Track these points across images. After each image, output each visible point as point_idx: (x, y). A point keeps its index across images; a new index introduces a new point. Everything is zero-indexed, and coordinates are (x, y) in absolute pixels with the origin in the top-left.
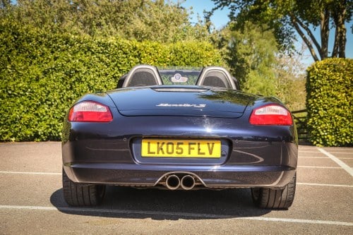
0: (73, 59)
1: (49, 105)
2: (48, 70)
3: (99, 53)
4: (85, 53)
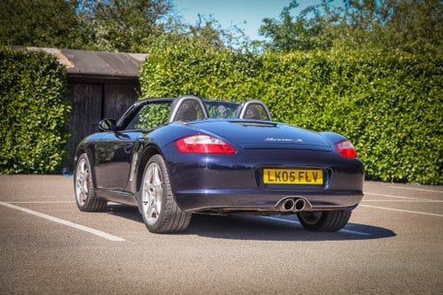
0: (399, 85)
1: (365, 139)
2: (363, 100)
3: (436, 74)
4: (417, 76)
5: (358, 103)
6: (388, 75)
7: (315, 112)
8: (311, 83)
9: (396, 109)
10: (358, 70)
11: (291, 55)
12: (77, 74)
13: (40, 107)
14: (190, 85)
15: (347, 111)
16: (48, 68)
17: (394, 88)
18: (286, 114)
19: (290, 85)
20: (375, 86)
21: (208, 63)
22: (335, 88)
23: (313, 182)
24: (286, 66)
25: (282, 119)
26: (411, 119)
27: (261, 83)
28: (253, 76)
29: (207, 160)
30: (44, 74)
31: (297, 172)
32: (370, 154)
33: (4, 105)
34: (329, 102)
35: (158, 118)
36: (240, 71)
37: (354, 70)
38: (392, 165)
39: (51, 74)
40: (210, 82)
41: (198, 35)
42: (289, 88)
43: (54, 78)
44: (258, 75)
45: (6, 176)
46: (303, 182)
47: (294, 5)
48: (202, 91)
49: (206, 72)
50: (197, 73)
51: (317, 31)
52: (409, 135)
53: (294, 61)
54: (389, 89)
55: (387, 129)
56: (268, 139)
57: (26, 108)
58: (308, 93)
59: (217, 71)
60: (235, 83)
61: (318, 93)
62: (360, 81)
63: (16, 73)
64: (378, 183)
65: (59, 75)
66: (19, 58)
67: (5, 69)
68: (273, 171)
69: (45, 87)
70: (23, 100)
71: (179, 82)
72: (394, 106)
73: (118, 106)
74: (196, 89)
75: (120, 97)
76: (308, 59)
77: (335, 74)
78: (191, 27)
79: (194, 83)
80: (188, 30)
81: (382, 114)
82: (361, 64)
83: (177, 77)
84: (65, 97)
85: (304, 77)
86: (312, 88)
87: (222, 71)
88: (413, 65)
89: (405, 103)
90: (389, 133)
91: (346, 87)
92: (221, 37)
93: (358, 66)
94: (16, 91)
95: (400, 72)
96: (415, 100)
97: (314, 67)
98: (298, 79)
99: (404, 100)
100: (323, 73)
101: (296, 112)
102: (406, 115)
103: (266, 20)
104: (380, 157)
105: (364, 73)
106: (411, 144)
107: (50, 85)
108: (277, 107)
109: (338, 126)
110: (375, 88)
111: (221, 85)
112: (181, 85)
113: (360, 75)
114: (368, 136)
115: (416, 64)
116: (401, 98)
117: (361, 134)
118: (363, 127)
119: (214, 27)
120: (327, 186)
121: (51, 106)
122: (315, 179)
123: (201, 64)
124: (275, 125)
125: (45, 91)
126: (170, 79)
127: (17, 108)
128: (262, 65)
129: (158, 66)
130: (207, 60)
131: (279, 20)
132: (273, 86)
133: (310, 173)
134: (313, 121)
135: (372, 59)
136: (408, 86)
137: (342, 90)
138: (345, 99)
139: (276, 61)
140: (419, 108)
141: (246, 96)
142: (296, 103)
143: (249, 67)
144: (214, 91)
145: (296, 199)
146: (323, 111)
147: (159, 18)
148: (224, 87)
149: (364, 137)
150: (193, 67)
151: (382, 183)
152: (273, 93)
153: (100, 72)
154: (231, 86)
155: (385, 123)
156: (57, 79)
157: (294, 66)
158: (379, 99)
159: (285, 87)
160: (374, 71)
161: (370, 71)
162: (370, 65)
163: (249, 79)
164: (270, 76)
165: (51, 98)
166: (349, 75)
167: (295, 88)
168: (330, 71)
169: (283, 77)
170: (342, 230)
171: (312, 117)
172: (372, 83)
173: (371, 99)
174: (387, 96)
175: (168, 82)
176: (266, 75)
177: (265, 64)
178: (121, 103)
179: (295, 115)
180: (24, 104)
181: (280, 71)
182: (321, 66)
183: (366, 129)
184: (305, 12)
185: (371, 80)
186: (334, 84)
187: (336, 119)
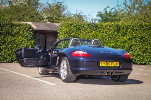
0: (143, 33)
1: (132, 51)
2: (131, 38)
4: (149, 30)
5: (129, 39)
6: (139, 30)
7: (115, 42)
8: (114, 33)
9: (142, 41)
10: (129, 28)
11: (107, 23)
12: (37, 30)
13: (26, 41)
14: (74, 33)
15: (126, 41)
16: (29, 29)
17: (141, 34)
18: (105, 43)
19: (107, 33)
20: (135, 33)
21: (80, 26)
22: (122, 34)
23: (116, 66)
24: (105, 27)
25: (104, 44)
26: (147, 44)
27: (97, 33)
28: (95, 30)
29: (82, 59)
30: (27, 31)
31: (111, 62)
32: (133, 55)
33: (15, 41)
34: (120, 38)
35: (64, 44)
36: (90, 29)
37: (128, 28)
38: (141, 59)
39: (29, 30)
40: (80, 33)
41: (76, 17)
42: (106, 34)
43: (30, 32)
44: (96, 30)
45: (15, 63)
46: (113, 66)
47: (108, 7)
48: (78, 35)
49: (79, 29)
50: (76, 30)
51: (115, 15)
52: (147, 49)
53: (108, 25)
54: (140, 34)
55: (139, 47)
56: (101, 52)
57: (21, 41)
58: (113, 35)
59: (83, 29)
60: (89, 33)
61: (116, 36)
62: (130, 32)
63: (18, 30)
64: (136, 65)
65: (32, 31)
66: (19, 25)
67: (15, 29)
68: (103, 62)
69: (27, 35)
70: (21, 39)
71: (71, 32)
72: (141, 39)
73: (51, 40)
74: (76, 35)
75: (51, 37)
76: (113, 25)
77: (122, 29)
78: (74, 15)
79: (75, 33)
80: (73, 15)
81: (137, 42)
82: (130, 26)
83: (70, 31)
84: (34, 38)
85: (111, 30)
86: (114, 34)
87: (84, 29)
88: (147, 26)
89: (145, 39)
90: (140, 49)
91: (125, 34)
92: (84, 18)
93: (129, 27)
94: (18, 36)
95: (143, 29)
96: (148, 38)
97: (115, 27)
98: (109, 31)
99: (144, 38)
100: (117, 29)
101: (109, 42)
102: (145, 43)
103: (99, 12)
104: (137, 57)
105: (131, 29)
106: (147, 52)
107: (29, 34)
108: (103, 40)
109: (123, 46)
110: (135, 34)
111: (84, 33)
112: (71, 33)
113: (130, 30)
114: (133, 50)
115: (149, 26)
116: (143, 37)
117: (130, 49)
118: (131, 47)
119: (81, 14)
120: (121, 67)
121: (29, 41)
122: (117, 65)
123: (78, 27)
124: (103, 47)
125: (27, 36)
126: (67, 32)
127: (18, 41)
128: (97, 27)
129: (64, 27)
130: (80, 25)
131: (103, 12)
132: (101, 34)
133: (115, 63)
134: (114, 45)
135: (134, 25)
136: (146, 33)
137: (124, 34)
138: (125, 38)
139: (102, 25)
140: (150, 40)
141: (92, 37)
142: (109, 39)
143: (93, 27)
144: (82, 35)
145: (110, 71)
146: (118, 41)
147: (64, 12)
148: (85, 34)
149: (131, 50)
150: (75, 28)
151: (138, 65)
152: (101, 36)
153: (45, 29)
154: (87, 33)
155: (138, 45)
156: (32, 32)
157: (108, 27)
158: (136, 37)
159: (105, 34)
160: (134, 28)
161: (133, 28)
162: (133, 26)
163: (93, 31)
164: (100, 30)
165: (29, 38)
166: (126, 30)
167: (108, 34)
168: (120, 28)
169: (104, 31)
170: (126, 81)
171: (114, 43)
172: (134, 32)
173: (134, 38)
174: (139, 37)
175: (67, 33)
176: (99, 30)
177: (99, 26)
178: (51, 39)
179: (109, 43)
180: (21, 40)
181: (103, 28)
182: (117, 27)
183: (132, 47)
184: (112, 9)
185: (133, 31)
186: (121, 33)
187: (122, 44)
